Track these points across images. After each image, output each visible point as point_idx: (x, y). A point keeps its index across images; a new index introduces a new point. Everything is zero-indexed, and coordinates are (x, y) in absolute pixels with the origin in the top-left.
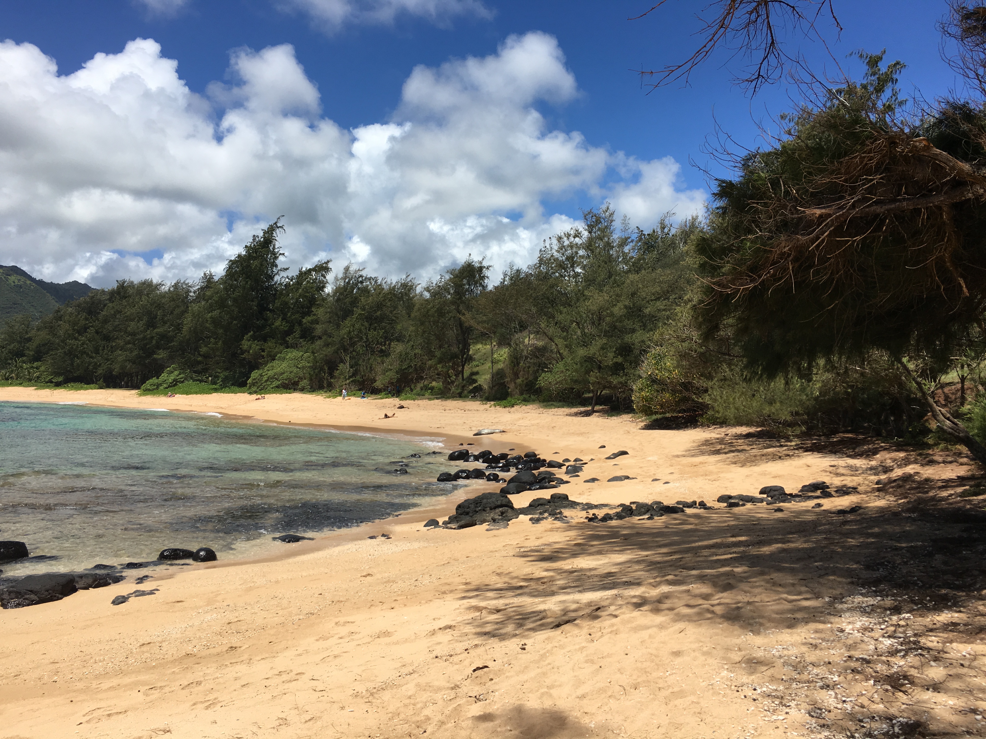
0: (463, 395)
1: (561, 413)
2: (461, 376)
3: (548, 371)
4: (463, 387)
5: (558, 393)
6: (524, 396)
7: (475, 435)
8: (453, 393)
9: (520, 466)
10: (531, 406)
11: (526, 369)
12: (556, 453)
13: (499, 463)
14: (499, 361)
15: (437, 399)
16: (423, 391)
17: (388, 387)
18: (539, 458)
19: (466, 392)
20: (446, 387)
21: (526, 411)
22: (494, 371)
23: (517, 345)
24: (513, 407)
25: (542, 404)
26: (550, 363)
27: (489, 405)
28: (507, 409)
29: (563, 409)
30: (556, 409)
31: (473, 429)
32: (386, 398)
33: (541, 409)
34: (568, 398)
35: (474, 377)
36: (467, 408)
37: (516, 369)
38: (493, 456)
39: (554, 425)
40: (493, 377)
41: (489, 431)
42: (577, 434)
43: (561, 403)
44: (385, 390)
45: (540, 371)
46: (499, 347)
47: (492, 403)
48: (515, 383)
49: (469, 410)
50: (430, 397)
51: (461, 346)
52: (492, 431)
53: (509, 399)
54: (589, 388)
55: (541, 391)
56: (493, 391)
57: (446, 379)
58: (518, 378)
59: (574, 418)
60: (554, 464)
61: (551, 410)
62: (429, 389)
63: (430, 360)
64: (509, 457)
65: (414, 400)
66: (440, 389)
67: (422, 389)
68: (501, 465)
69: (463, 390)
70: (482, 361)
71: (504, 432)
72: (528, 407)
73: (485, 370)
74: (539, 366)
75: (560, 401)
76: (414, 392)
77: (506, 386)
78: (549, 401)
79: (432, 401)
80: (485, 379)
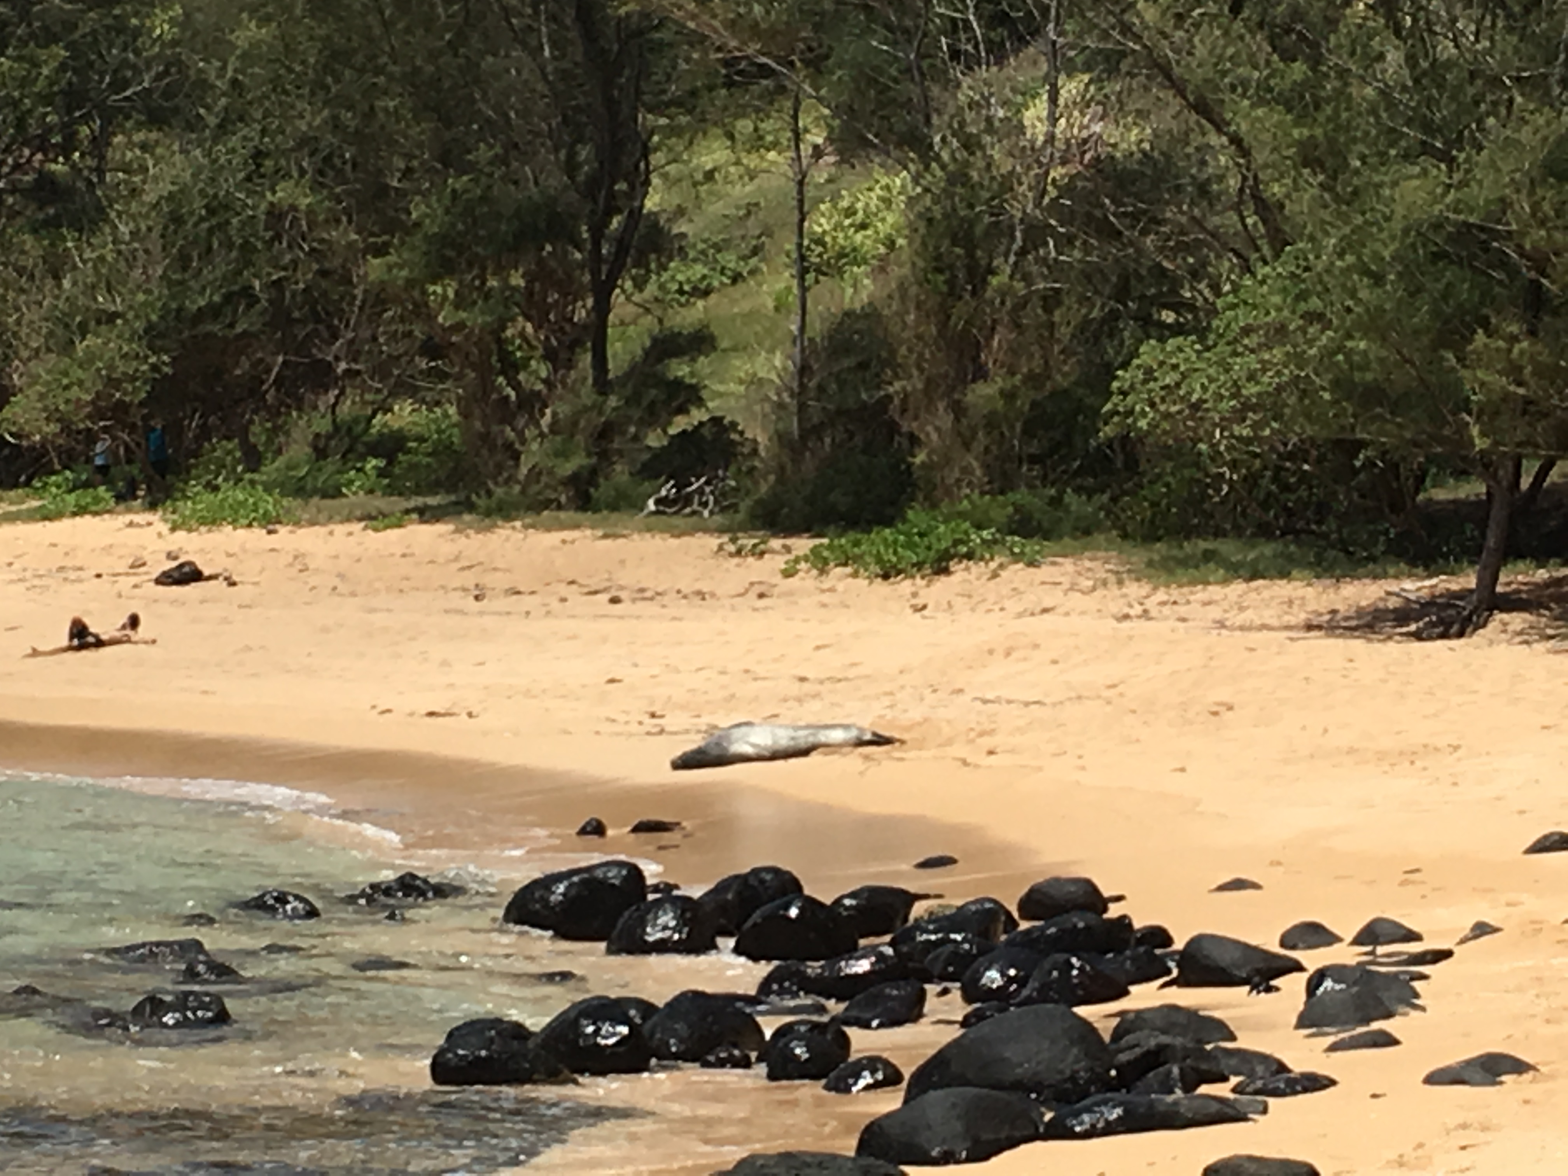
0: (602, 491)
1: (1269, 616)
2: (586, 360)
3: (1178, 330)
4: (605, 433)
5: (1251, 480)
6: (1021, 495)
7: (685, 763)
8: (535, 474)
9: (993, 977)
10: (1068, 565)
11: (1035, 313)
12: (1238, 885)
13: (852, 952)
14: (852, 256)
15: (426, 515)
16: (331, 464)
17: (91, 438)
18: (1123, 922)
19: (621, 472)
20: (485, 437)
21: (1032, 599)
22: (816, 328)
23: (970, 144)
24: (946, 571)
25: (1139, 556)
26: (1195, 274)
27: (780, 562)
28: (905, 586)
29: (1282, 589)
30: (1238, 588)
31: (672, 721)
32: (81, 511)
33: (1135, 589)
34: (1322, 510)
35: (680, 369)
36: (627, 578)
37: (960, 311)
38: (811, 905)
39: (1224, 694)
40: (804, 370)
41: (783, 739)
42: (1381, 756)
43: (1268, 549)
44: (69, 460)
45: (1128, 330)
46: (845, 158)
47: (803, 545)
48: (958, 410)
49: (641, 594)
50: (379, 502)
51: (584, 152)
52: (804, 738)
53: (917, 516)
54: (1465, 441)
55: (1132, 465)
56: (809, 464)
57: (486, 386)
58: (981, 374)
59: (1357, 645)
60: (1224, 958)
61: (1200, 593)
62: (374, 450)
63: (380, 251)
64: (918, 909)
65: (270, 522)
66: (442, 450)
67: (320, 452)
68: (863, 966)
69: (604, 456)
70: (730, 260)
71: (879, 741)
72: (1045, 572)
73: (751, 316)
74: (1122, 293)
75: (1265, 531)
76: (271, 469)
77: (893, 428)
78: (1188, 532)
79: (393, 534)
80: (755, 382)
